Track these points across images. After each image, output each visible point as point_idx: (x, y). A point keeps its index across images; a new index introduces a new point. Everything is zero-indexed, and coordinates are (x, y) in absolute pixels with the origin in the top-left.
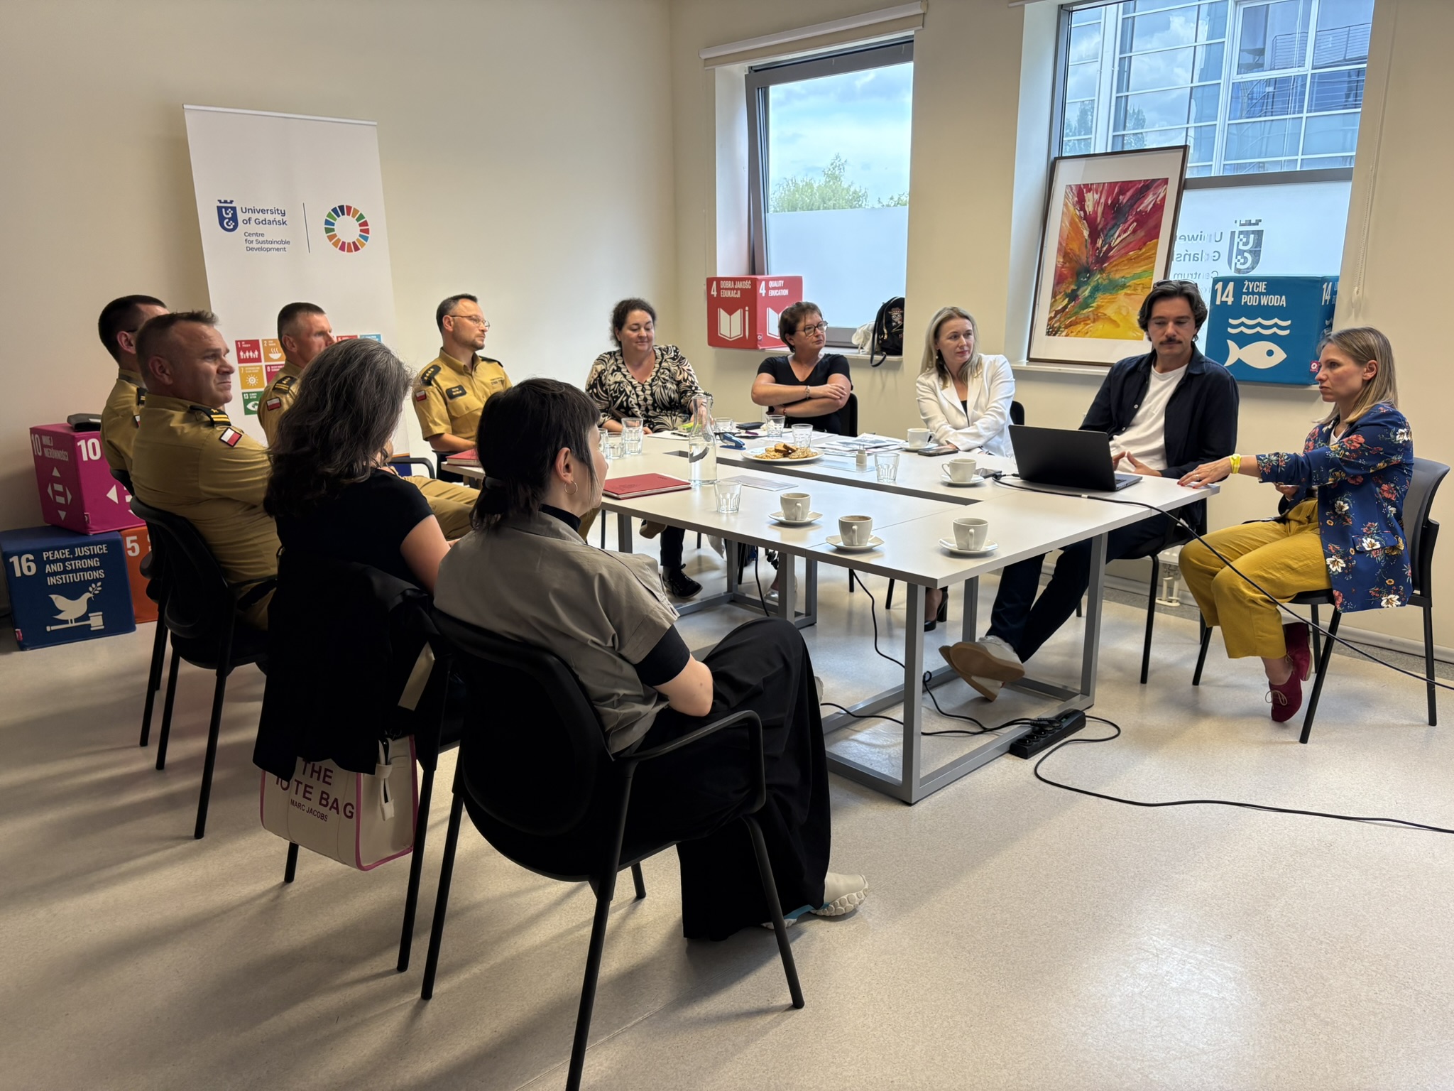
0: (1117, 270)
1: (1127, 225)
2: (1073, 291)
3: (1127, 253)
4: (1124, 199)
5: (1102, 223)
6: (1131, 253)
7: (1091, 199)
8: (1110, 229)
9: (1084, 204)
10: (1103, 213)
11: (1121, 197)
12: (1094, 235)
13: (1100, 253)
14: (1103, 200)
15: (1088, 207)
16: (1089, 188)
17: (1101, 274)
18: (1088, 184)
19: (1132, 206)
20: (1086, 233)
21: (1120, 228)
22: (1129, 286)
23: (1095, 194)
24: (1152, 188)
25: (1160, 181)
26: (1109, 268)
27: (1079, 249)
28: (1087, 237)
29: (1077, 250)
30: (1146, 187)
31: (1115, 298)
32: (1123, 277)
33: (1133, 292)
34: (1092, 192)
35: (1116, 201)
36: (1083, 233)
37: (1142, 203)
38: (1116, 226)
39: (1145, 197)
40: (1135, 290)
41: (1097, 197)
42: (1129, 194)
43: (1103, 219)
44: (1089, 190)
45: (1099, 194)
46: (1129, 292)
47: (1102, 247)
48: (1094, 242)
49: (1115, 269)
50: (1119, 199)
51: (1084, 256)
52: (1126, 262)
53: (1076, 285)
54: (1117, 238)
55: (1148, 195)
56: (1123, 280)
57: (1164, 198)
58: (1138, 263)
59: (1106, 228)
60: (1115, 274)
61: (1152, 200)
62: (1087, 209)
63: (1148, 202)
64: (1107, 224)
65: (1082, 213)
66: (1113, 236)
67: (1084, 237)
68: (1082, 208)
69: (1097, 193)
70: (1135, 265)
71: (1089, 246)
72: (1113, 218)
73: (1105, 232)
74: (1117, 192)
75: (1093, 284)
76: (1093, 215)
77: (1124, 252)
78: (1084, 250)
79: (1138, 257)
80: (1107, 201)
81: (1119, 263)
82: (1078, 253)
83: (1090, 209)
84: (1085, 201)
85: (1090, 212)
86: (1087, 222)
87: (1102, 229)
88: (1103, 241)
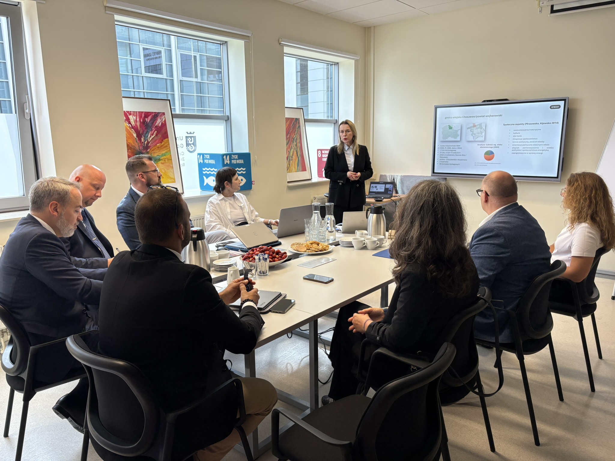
0: (154, 153)
1: (153, 132)
4: (148, 120)
5: (141, 130)
6: (158, 145)
7: (132, 119)
8: (146, 134)
9: (130, 121)
10: (140, 126)
11: (146, 119)
12: (139, 136)
13: (144, 144)
14: (138, 120)
16: (130, 113)
18: (129, 111)
19: (153, 123)
20: (135, 135)
21: (150, 133)
22: (162, 159)
24: (159, 116)
25: (161, 114)
26: (150, 152)
27: (134, 143)
28: (136, 137)
29: (133, 143)
30: (156, 115)
32: (158, 155)
33: (164, 162)
36: (133, 135)
37: (156, 123)
38: (147, 132)
39: (156, 120)
40: (165, 161)
42: (150, 118)
44: (130, 114)
46: (162, 162)
47: (144, 142)
48: (140, 140)
49: (153, 152)
50: (145, 120)
51: (137, 146)
52: (157, 149)
54: (150, 138)
55: (158, 119)
56: (158, 157)
57: (165, 121)
58: (162, 149)
59: (144, 133)
60: (154, 154)
61: (160, 122)
62: (132, 123)
63: (159, 122)
64: (144, 131)
65: (130, 125)
66: (148, 136)
67: (134, 137)
68: (130, 123)
69: (134, 116)
70: (161, 150)
71: (138, 141)
72: (146, 128)
73: (144, 135)
74: (144, 117)
76: (136, 127)
77: (155, 144)
78: (136, 143)
79: (162, 146)
80: (140, 120)
81: (154, 149)
82: (133, 145)
83: (133, 123)
84: (130, 120)
85: (134, 125)
86: (133, 129)
87: (142, 133)
88: (144, 139)
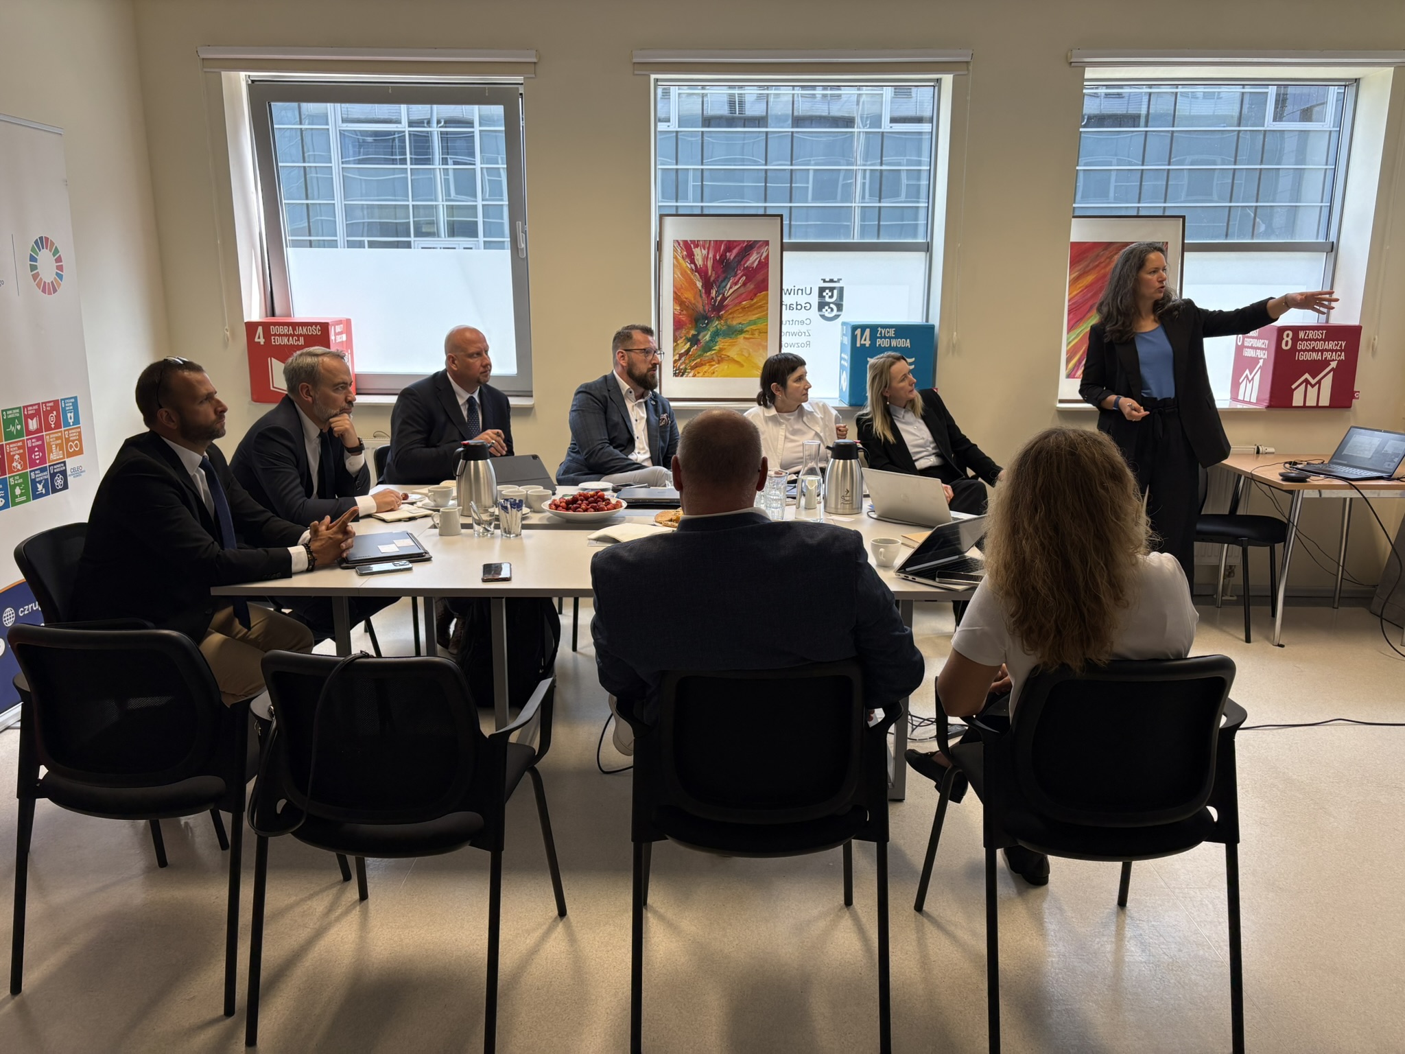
0: (733, 318)
1: (737, 278)
2: (693, 335)
3: (740, 302)
4: (731, 256)
5: (714, 275)
6: (744, 303)
7: (700, 254)
8: (722, 281)
9: (694, 258)
10: (713, 267)
11: (728, 254)
12: (708, 286)
13: (715, 301)
14: (711, 255)
16: (696, 244)
17: (719, 320)
18: (695, 241)
19: (739, 262)
20: (699, 284)
21: (731, 281)
22: (747, 331)
23: (703, 250)
24: (756, 248)
25: (761, 243)
26: (725, 316)
27: (695, 299)
28: (700, 288)
29: (693, 299)
30: (750, 247)
31: (735, 342)
32: (740, 323)
33: (751, 336)
34: (699, 248)
35: (723, 256)
36: (696, 284)
37: (748, 260)
38: (726, 279)
39: (749, 255)
40: (753, 334)
41: (705, 252)
42: (735, 251)
43: (714, 272)
44: (697, 246)
45: (707, 250)
46: (747, 336)
47: (716, 297)
48: (708, 292)
49: (731, 316)
50: (726, 256)
51: (701, 305)
52: (741, 310)
53: (696, 331)
54: (729, 289)
55: (753, 253)
56: (740, 326)
57: (767, 256)
58: (750, 311)
59: (718, 281)
60: (732, 321)
61: (756, 259)
62: (697, 263)
63: (753, 260)
64: (718, 277)
65: (693, 266)
66: (725, 287)
67: (698, 287)
68: (693, 262)
70: (749, 313)
71: (704, 296)
72: (724, 272)
73: (718, 284)
74: (724, 250)
75: (712, 329)
76: (703, 269)
77: (737, 301)
78: (699, 299)
79: (751, 306)
80: (715, 256)
81: (735, 311)
82: (693, 302)
83: (699, 261)
84: (694, 256)
85: (700, 265)
86: (699, 274)
87: (714, 281)
88: (716, 292)
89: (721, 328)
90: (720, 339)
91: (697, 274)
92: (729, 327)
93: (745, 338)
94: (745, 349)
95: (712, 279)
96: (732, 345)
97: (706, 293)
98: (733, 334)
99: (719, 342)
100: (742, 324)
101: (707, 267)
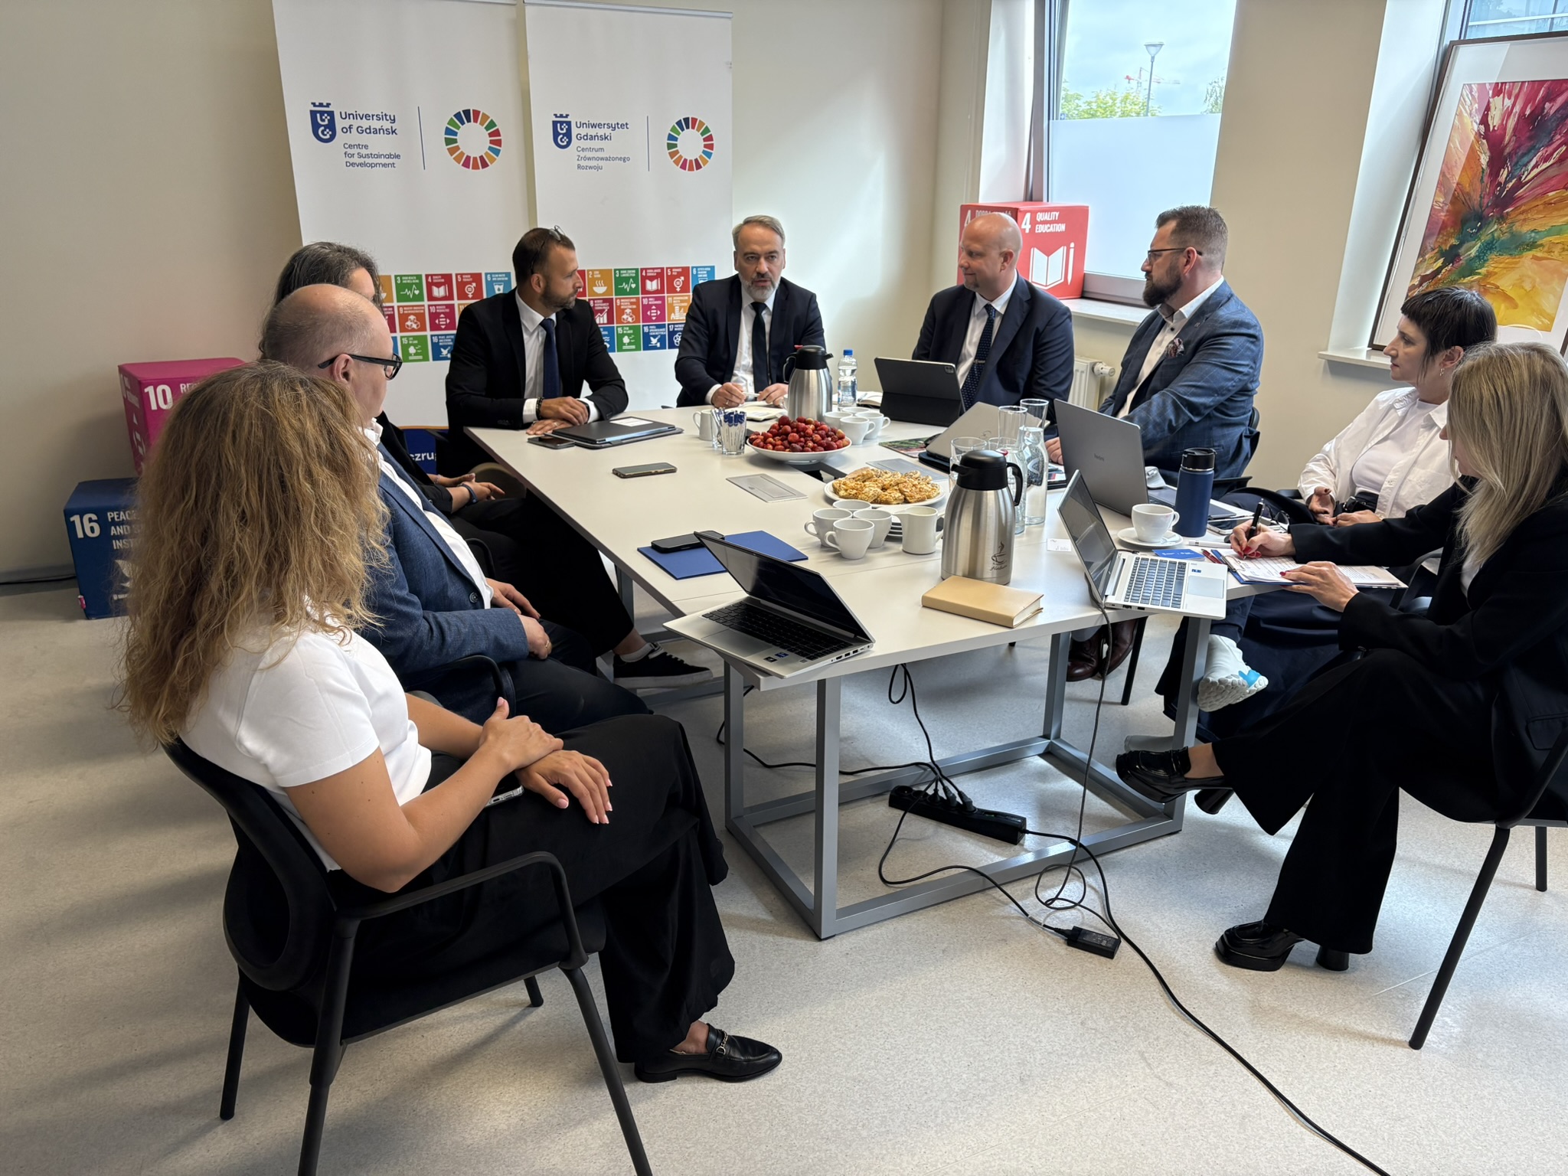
0: (1525, 220)
1: (1550, 149)
2: (1453, 247)
3: (1545, 193)
4: (1551, 108)
5: (1512, 144)
6: (1550, 194)
7: (1500, 106)
8: (1524, 155)
10: (1515, 130)
11: (1547, 105)
12: (1497, 161)
13: (1501, 192)
14: (1517, 109)
15: (1493, 118)
17: (1500, 224)
18: (1498, 83)
19: (1562, 120)
20: (1484, 160)
21: (1538, 154)
22: (1542, 245)
23: (1506, 99)
26: (1513, 216)
27: (1470, 184)
28: (1484, 167)
29: (1467, 184)
31: (1517, 263)
32: (1532, 231)
33: (1546, 255)
34: (1502, 95)
35: (1538, 111)
36: (1478, 159)
38: (1532, 150)
40: (1551, 250)
41: (1508, 103)
42: (1560, 100)
43: (1514, 138)
44: (1500, 93)
45: (1513, 99)
46: (1539, 254)
47: (1506, 182)
48: (1495, 174)
49: (1522, 217)
50: (1544, 108)
51: (1477, 195)
52: (1541, 207)
53: (1458, 239)
54: (1532, 170)
56: (1533, 234)
58: (1557, 210)
59: (1516, 153)
60: (1522, 226)
62: (1490, 122)
64: (1519, 147)
65: (1482, 128)
66: (1526, 165)
67: (1481, 165)
68: (1485, 122)
69: (1509, 98)
70: (1555, 213)
71: (1486, 179)
72: (1531, 138)
73: (1515, 160)
74: (1543, 97)
75: (1485, 237)
76: (1499, 133)
77: (1540, 191)
78: (1478, 185)
79: (1562, 200)
80: (1523, 109)
81: (1530, 209)
82: (1467, 189)
83: (1495, 122)
84: (1490, 110)
85: (1494, 127)
86: (1488, 141)
87: (1509, 153)
88: (1509, 173)
89: (1499, 238)
90: (1493, 256)
91: (1484, 141)
92: (1513, 235)
93: (1535, 258)
94: (1530, 277)
95: (1508, 150)
96: (1509, 268)
97: (1491, 175)
98: (1517, 248)
99: (1490, 262)
100: (1538, 232)
101: (1505, 129)
